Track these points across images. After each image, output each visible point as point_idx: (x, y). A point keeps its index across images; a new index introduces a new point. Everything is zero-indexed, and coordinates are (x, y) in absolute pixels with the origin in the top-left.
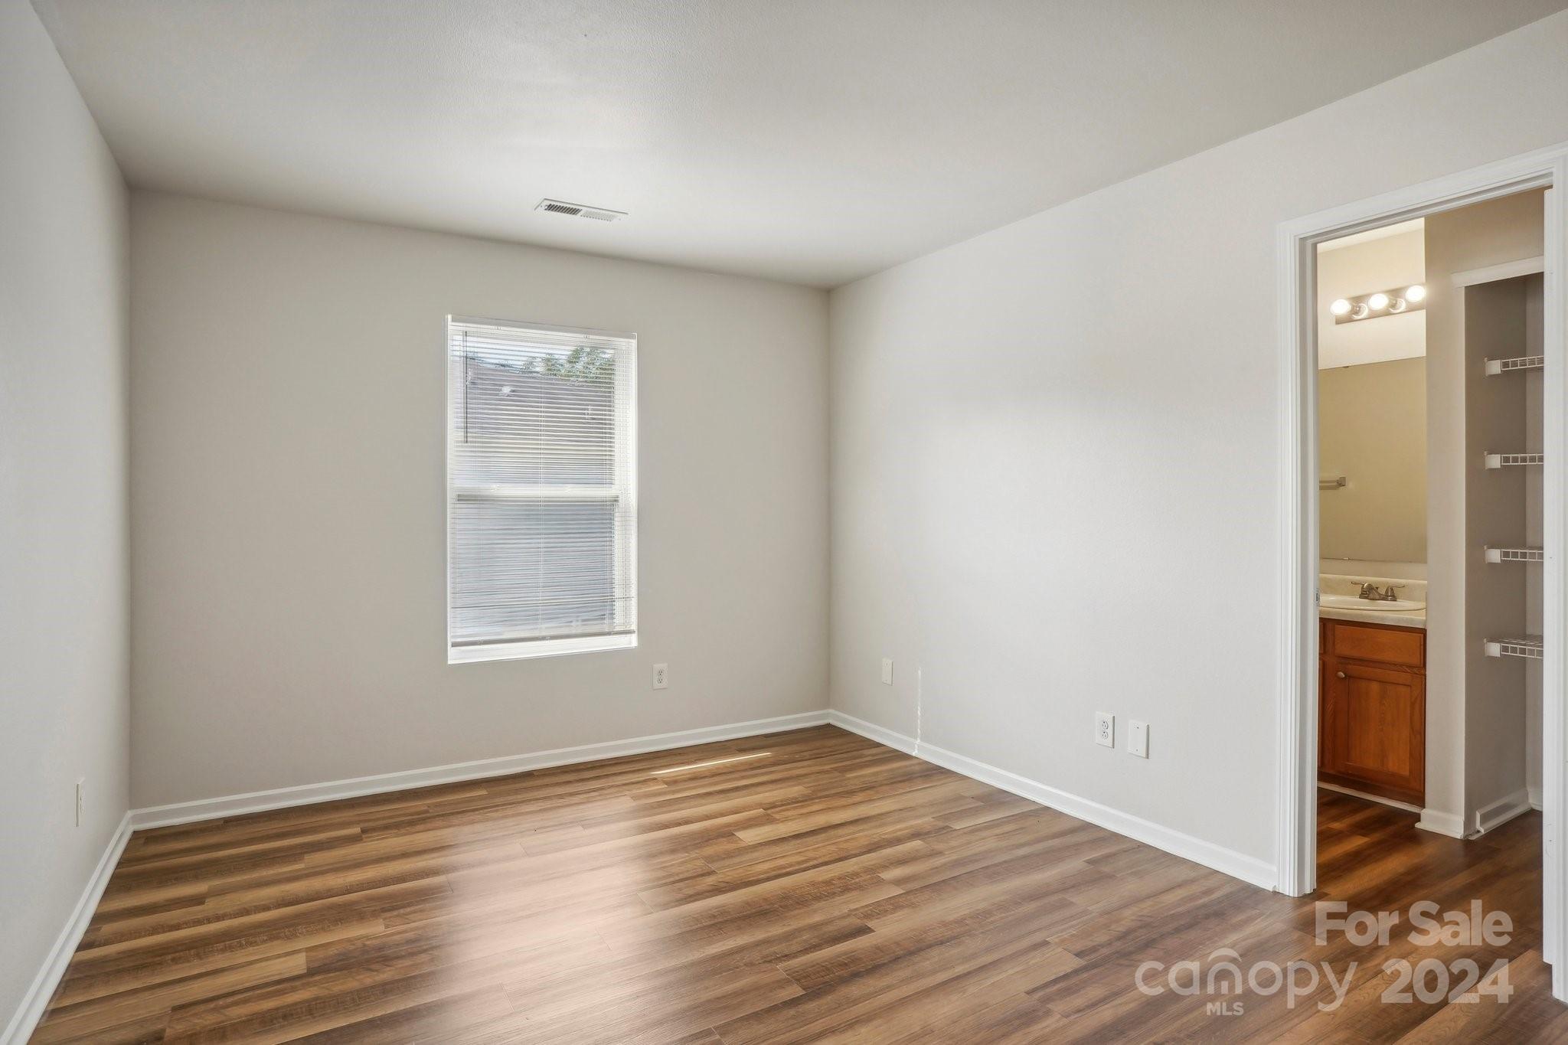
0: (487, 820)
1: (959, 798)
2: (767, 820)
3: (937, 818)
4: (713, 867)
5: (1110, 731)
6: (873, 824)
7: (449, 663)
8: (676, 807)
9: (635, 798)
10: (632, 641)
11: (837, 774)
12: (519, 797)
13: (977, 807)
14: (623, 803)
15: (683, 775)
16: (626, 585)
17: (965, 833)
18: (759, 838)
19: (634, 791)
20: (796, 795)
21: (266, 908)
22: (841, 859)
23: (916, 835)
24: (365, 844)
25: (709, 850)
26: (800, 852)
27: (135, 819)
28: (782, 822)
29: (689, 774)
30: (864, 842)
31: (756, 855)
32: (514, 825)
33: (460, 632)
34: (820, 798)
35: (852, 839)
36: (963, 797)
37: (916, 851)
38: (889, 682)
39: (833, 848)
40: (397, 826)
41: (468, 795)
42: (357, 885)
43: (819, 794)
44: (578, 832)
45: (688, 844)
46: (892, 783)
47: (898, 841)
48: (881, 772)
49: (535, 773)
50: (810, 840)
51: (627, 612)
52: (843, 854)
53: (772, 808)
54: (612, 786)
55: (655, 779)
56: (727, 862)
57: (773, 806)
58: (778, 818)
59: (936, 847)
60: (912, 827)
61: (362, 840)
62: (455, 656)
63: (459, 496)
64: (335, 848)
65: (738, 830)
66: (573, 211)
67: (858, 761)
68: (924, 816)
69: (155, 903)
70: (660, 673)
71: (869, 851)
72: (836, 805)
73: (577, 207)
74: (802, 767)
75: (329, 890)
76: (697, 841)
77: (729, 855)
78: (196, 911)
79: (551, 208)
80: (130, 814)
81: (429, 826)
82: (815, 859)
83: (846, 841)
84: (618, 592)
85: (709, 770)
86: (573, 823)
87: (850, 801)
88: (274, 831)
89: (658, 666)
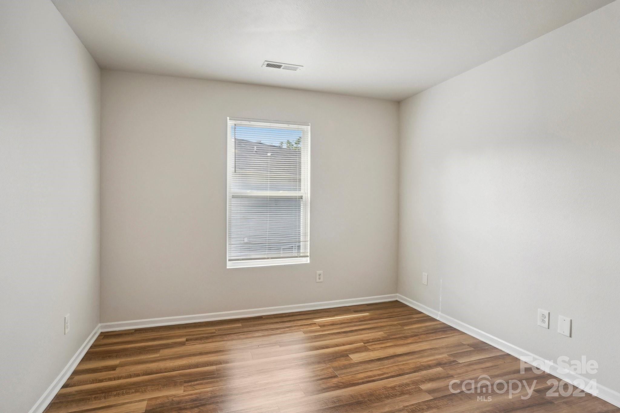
0: (239, 339)
1: (460, 345)
2: (364, 349)
3: (450, 355)
4: (337, 373)
5: (547, 320)
6: (416, 356)
7: (228, 268)
8: (322, 339)
9: (305, 332)
10: (307, 260)
11: (399, 327)
12: (255, 328)
13: (471, 351)
14: (299, 335)
15: (328, 322)
16: (305, 235)
17: (465, 366)
18: (360, 359)
19: (305, 329)
20: (379, 337)
21: (138, 375)
22: (400, 375)
23: (439, 364)
24: (186, 347)
25: (336, 364)
26: (380, 369)
27: (102, 327)
28: (372, 351)
29: (331, 322)
30: (412, 366)
31: (358, 368)
32: (250, 343)
33: (233, 254)
34: (391, 339)
35: (406, 364)
36: (464, 345)
37: (439, 373)
38: (426, 284)
39: (396, 368)
40: (201, 339)
41: (233, 326)
42: (178, 367)
43: (391, 337)
44: (277, 348)
45: (326, 359)
46: (427, 334)
47: (429, 367)
48: (421, 327)
49: (263, 317)
50: (386, 362)
51: (306, 247)
52: (401, 372)
53: (367, 343)
54: (295, 326)
55: (315, 323)
56: (344, 371)
57: (368, 342)
58: (370, 348)
59: (449, 372)
60: (437, 359)
61: (185, 344)
62: (230, 265)
63: (233, 196)
64: (173, 347)
65: (350, 354)
66: (279, 67)
67: (410, 320)
68: (442, 353)
69: (97, 368)
70: (320, 275)
71: (415, 372)
72: (398, 343)
73: (280, 64)
74: (384, 322)
75: (166, 369)
76: (330, 358)
77: (345, 367)
78: (112, 373)
79: (269, 65)
80: (100, 325)
81: (214, 340)
82: (387, 373)
83: (403, 364)
84: (302, 239)
85: (340, 321)
86: (275, 344)
87: (406, 342)
88: (152, 337)
89: (318, 272)
